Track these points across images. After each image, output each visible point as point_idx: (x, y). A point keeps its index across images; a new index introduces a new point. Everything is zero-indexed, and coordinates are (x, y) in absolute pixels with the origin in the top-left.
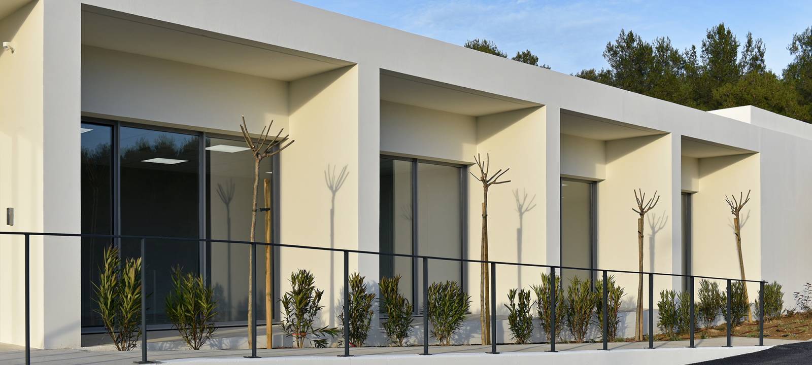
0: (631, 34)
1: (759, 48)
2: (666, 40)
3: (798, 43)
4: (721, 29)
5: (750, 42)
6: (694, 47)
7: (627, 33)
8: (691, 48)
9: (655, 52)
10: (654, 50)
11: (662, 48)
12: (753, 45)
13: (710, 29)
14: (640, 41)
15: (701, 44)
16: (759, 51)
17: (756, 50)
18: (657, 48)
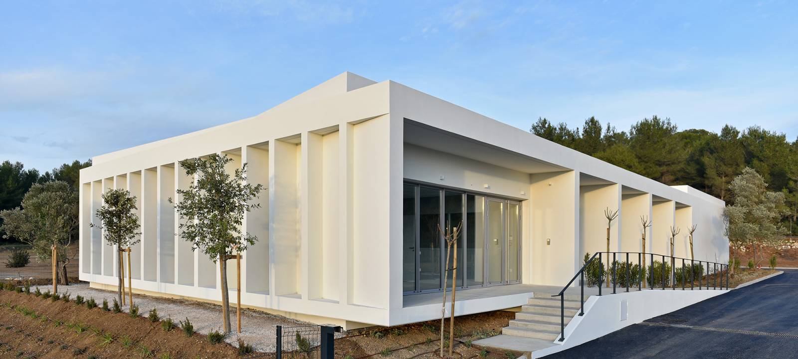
0: (545, 120)
1: (614, 131)
2: (564, 124)
3: (633, 130)
4: (592, 120)
5: (609, 128)
6: (578, 129)
7: (543, 119)
8: (576, 129)
9: (558, 131)
10: (557, 129)
11: (562, 129)
12: (611, 129)
13: (587, 119)
14: (549, 124)
15: (583, 127)
16: (614, 132)
17: (612, 132)
18: (559, 128)
